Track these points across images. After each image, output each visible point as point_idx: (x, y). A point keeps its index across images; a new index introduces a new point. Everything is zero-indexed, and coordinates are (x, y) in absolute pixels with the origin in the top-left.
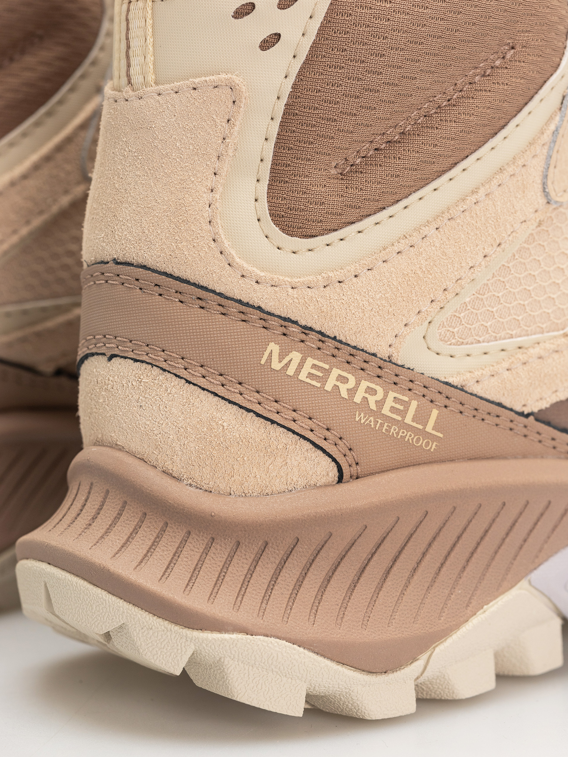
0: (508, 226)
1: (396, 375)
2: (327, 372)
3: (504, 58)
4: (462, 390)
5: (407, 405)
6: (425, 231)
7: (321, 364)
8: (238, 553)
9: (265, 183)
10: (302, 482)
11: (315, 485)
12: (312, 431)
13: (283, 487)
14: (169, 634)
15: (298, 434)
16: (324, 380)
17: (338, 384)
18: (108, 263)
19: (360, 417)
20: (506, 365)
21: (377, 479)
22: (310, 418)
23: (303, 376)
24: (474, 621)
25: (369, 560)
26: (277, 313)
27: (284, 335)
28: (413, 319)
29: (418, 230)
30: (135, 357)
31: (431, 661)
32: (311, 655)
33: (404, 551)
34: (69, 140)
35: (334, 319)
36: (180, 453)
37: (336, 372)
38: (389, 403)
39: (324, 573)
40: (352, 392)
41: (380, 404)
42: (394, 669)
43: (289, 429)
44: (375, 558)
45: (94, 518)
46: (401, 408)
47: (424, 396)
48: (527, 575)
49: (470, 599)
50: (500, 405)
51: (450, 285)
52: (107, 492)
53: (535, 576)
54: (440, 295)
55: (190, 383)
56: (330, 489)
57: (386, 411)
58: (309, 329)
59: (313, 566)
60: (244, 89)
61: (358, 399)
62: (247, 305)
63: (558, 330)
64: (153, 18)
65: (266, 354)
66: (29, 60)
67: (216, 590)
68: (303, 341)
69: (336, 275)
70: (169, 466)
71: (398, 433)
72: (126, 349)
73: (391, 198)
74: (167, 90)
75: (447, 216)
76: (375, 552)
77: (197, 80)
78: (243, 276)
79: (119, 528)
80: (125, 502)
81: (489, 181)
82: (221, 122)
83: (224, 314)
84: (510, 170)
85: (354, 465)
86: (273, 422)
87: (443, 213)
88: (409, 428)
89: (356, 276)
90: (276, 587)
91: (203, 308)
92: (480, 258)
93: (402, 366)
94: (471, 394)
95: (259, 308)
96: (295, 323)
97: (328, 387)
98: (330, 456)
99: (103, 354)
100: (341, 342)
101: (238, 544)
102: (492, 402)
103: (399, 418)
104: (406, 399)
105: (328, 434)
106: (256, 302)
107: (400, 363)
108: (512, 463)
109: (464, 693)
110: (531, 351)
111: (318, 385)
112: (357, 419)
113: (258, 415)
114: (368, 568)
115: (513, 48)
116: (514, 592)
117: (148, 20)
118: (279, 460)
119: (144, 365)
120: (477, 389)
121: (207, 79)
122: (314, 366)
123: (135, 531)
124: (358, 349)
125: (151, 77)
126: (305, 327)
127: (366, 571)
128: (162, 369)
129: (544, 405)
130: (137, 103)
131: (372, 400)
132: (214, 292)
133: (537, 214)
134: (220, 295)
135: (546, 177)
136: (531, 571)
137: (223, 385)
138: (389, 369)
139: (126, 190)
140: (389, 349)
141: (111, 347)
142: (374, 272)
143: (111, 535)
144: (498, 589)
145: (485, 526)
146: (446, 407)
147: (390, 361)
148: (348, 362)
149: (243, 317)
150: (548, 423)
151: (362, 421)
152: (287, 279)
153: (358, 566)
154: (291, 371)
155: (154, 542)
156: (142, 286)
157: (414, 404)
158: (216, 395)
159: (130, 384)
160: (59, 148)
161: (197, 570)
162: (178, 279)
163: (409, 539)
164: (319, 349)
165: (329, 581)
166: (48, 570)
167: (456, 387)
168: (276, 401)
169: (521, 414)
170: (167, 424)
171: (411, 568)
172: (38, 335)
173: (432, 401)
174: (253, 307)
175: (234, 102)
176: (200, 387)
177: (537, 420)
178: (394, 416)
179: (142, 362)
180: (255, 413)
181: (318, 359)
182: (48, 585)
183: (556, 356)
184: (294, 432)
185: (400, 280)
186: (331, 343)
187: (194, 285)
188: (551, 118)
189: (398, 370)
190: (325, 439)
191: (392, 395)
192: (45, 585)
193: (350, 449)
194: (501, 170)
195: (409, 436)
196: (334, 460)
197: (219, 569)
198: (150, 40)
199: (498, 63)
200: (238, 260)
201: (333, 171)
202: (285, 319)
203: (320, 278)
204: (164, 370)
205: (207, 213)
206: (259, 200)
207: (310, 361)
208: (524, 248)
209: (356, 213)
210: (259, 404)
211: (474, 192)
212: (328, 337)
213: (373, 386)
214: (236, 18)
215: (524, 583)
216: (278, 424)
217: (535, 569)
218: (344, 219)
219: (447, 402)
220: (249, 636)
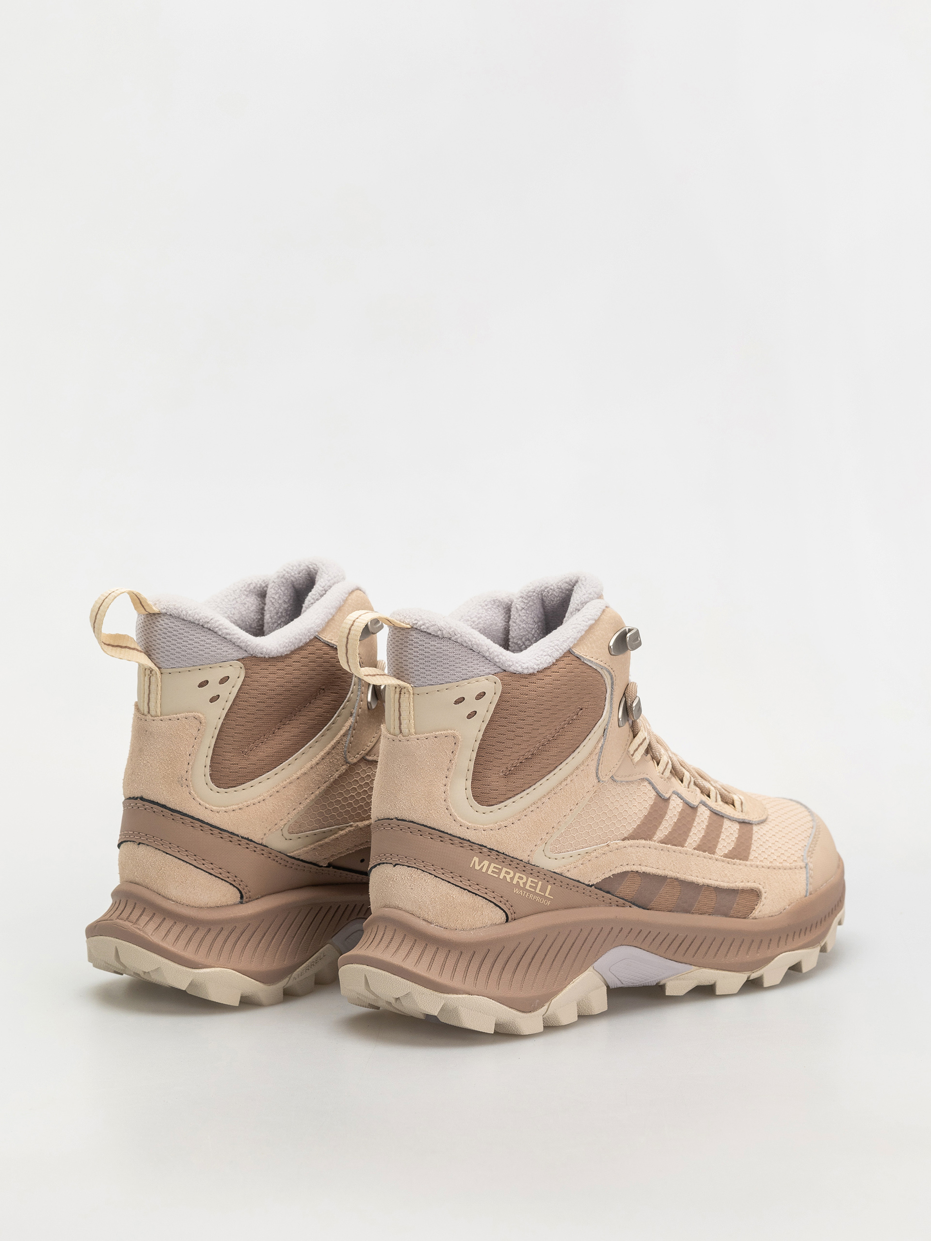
0: (581, 795)
1: (532, 870)
2: (501, 870)
3: (577, 714)
4: (561, 875)
5: (537, 884)
6: (544, 800)
7: (498, 866)
8: (462, 957)
9: (470, 781)
10: (490, 923)
11: (496, 924)
12: (494, 898)
13: (481, 925)
14: (432, 996)
15: (488, 900)
16: (499, 874)
17: (506, 875)
18: (392, 819)
19: (516, 891)
20: (581, 862)
21: (524, 920)
22: (493, 892)
23: (489, 872)
24: (569, 987)
25: (521, 959)
26: (477, 842)
27: (481, 853)
28: (539, 842)
29: (540, 799)
30: (409, 865)
31: (550, 1006)
32: (498, 1004)
33: (537, 954)
34: (338, 742)
35: (503, 844)
36: (432, 910)
37: (504, 870)
38: (529, 883)
39: (501, 966)
40: (512, 879)
41: (525, 884)
42: (534, 1011)
43: (484, 898)
44: (524, 958)
45: (390, 943)
46: (534, 885)
47: (544, 879)
48: (592, 964)
49: (567, 976)
50: (578, 881)
51: (555, 825)
52: (395, 930)
53: (595, 964)
54: (551, 830)
55: (437, 877)
56: (503, 925)
57: (527, 887)
58: (491, 849)
59: (496, 962)
60: (460, 737)
61: (515, 882)
62: (463, 839)
63: (604, 843)
64: (413, 702)
65: (473, 862)
66: (319, 702)
67: (453, 975)
68: (489, 856)
69: (504, 824)
70: (426, 917)
71: (533, 898)
72: (404, 861)
73: (528, 785)
74: (422, 737)
75: (553, 792)
76: (524, 955)
77: (437, 733)
78: (461, 825)
79: (404, 947)
80: (405, 935)
81: (572, 774)
82: (449, 753)
83: (452, 844)
84: (582, 768)
85: (513, 914)
86: (476, 894)
87: (551, 791)
88: (538, 895)
89: (513, 823)
90: (480, 973)
91: (442, 841)
92: (568, 811)
93: (534, 865)
94: (565, 877)
95: (469, 841)
96: (486, 847)
97: (501, 877)
98: (502, 909)
99: (391, 863)
100: (506, 855)
101: (462, 953)
102: (575, 880)
103: (534, 890)
104: (536, 881)
105: (501, 899)
106: (467, 838)
107: (533, 864)
108: (584, 909)
109: (565, 1022)
110: (592, 854)
111: (497, 876)
112: (515, 892)
113: (469, 891)
114: (521, 962)
115: (581, 709)
116: (587, 973)
117: (411, 703)
118: (479, 913)
119: (414, 869)
120: (568, 875)
121: (442, 732)
122: (494, 867)
123: (412, 948)
124: (514, 858)
125: (413, 731)
126: (490, 849)
127: (520, 964)
128: (422, 870)
129: (599, 880)
130: (406, 743)
131: (521, 882)
132: (447, 833)
133: (594, 788)
134: (450, 835)
135: (598, 769)
136: (594, 962)
137: (452, 878)
138: (528, 867)
139: (401, 784)
140: (528, 857)
141: (395, 860)
142: (521, 821)
143: (400, 951)
144: (580, 970)
145: (573, 941)
146: (554, 884)
147: (529, 863)
148: (510, 865)
149: (461, 845)
150: (600, 889)
151: (517, 893)
152: (481, 826)
153: (517, 962)
154: (484, 870)
155: (421, 953)
156: (411, 831)
157: (540, 883)
158: (449, 882)
159: (406, 878)
160: (333, 748)
161: (443, 965)
162: (430, 827)
163: (539, 948)
164: (497, 859)
165: (504, 969)
166: (368, 968)
167: (559, 874)
168: (477, 885)
169: (588, 885)
170: (426, 897)
171: (540, 962)
172: (321, 846)
173: (548, 881)
174: (466, 840)
175: (455, 743)
176: (442, 879)
177: (595, 888)
178: (531, 889)
179: (412, 867)
180: (468, 890)
181: (496, 864)
182: (367, 976)
183: (604, 856)
184: (486, 899)
185: (532, 824)
186: (502, 856)
187: (438, 830)
188: (599, 741)
189: (533, 867)
190: (500, 902)
191: (530, 879)
192: (365, 976)
193: (511, 906)
194: (577, 768)
195: (538, 899)
196: (504, 911)
197: (453, 965)
198: (412, 713)
199: (574, 717)
200: (458, 818)
201: (501, 774)
202: (481, 845)
203: (496, 825)
204: (424, 871)
205: (443, 796)
206: (467, 789)
207: (493, 865)
208: (588, 804)
209: (512, 793)
210: (470, 886)
211: (565, 780)
212: (501, 853)
213: (521, 875)
214: (455, 704)
215: (591, 968)
216: (479, 895)
217: (596, 961)
218: (507, 796)
219: (555, 881)
220: (470, 996)
